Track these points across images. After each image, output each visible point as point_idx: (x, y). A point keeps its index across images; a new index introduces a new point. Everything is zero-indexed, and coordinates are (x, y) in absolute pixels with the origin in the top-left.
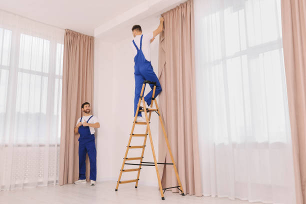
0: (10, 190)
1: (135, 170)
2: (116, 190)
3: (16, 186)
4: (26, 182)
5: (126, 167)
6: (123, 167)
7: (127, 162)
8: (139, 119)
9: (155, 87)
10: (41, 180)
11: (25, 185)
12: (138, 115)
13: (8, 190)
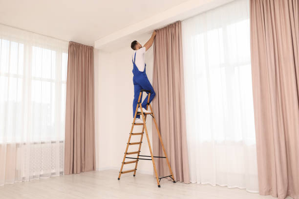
0: (29, 181)
1: (134, 162)
2: (119, 179)
3: (34, 177)
4: (42, 173)
5: (127, 160)
6: (124, 160)
7: (127, 156)
8: (138, 121)
9: (150, 94)
10: (53, 171)
11: (41, 176)
12: (136, 117)
13: (28, 180)
